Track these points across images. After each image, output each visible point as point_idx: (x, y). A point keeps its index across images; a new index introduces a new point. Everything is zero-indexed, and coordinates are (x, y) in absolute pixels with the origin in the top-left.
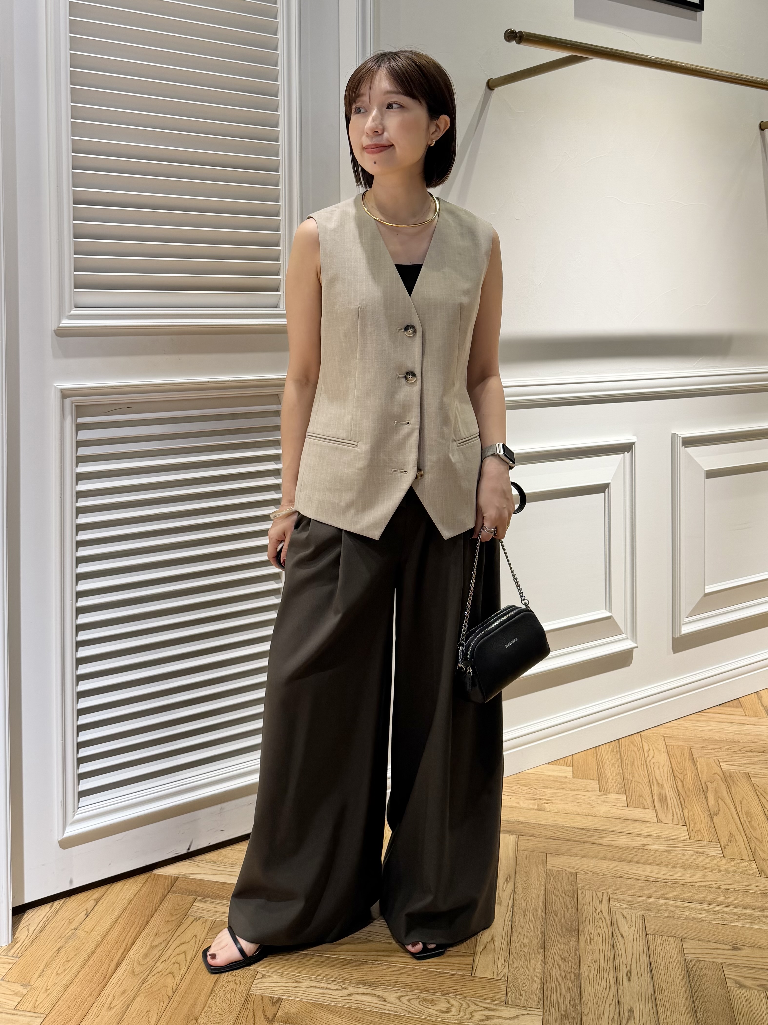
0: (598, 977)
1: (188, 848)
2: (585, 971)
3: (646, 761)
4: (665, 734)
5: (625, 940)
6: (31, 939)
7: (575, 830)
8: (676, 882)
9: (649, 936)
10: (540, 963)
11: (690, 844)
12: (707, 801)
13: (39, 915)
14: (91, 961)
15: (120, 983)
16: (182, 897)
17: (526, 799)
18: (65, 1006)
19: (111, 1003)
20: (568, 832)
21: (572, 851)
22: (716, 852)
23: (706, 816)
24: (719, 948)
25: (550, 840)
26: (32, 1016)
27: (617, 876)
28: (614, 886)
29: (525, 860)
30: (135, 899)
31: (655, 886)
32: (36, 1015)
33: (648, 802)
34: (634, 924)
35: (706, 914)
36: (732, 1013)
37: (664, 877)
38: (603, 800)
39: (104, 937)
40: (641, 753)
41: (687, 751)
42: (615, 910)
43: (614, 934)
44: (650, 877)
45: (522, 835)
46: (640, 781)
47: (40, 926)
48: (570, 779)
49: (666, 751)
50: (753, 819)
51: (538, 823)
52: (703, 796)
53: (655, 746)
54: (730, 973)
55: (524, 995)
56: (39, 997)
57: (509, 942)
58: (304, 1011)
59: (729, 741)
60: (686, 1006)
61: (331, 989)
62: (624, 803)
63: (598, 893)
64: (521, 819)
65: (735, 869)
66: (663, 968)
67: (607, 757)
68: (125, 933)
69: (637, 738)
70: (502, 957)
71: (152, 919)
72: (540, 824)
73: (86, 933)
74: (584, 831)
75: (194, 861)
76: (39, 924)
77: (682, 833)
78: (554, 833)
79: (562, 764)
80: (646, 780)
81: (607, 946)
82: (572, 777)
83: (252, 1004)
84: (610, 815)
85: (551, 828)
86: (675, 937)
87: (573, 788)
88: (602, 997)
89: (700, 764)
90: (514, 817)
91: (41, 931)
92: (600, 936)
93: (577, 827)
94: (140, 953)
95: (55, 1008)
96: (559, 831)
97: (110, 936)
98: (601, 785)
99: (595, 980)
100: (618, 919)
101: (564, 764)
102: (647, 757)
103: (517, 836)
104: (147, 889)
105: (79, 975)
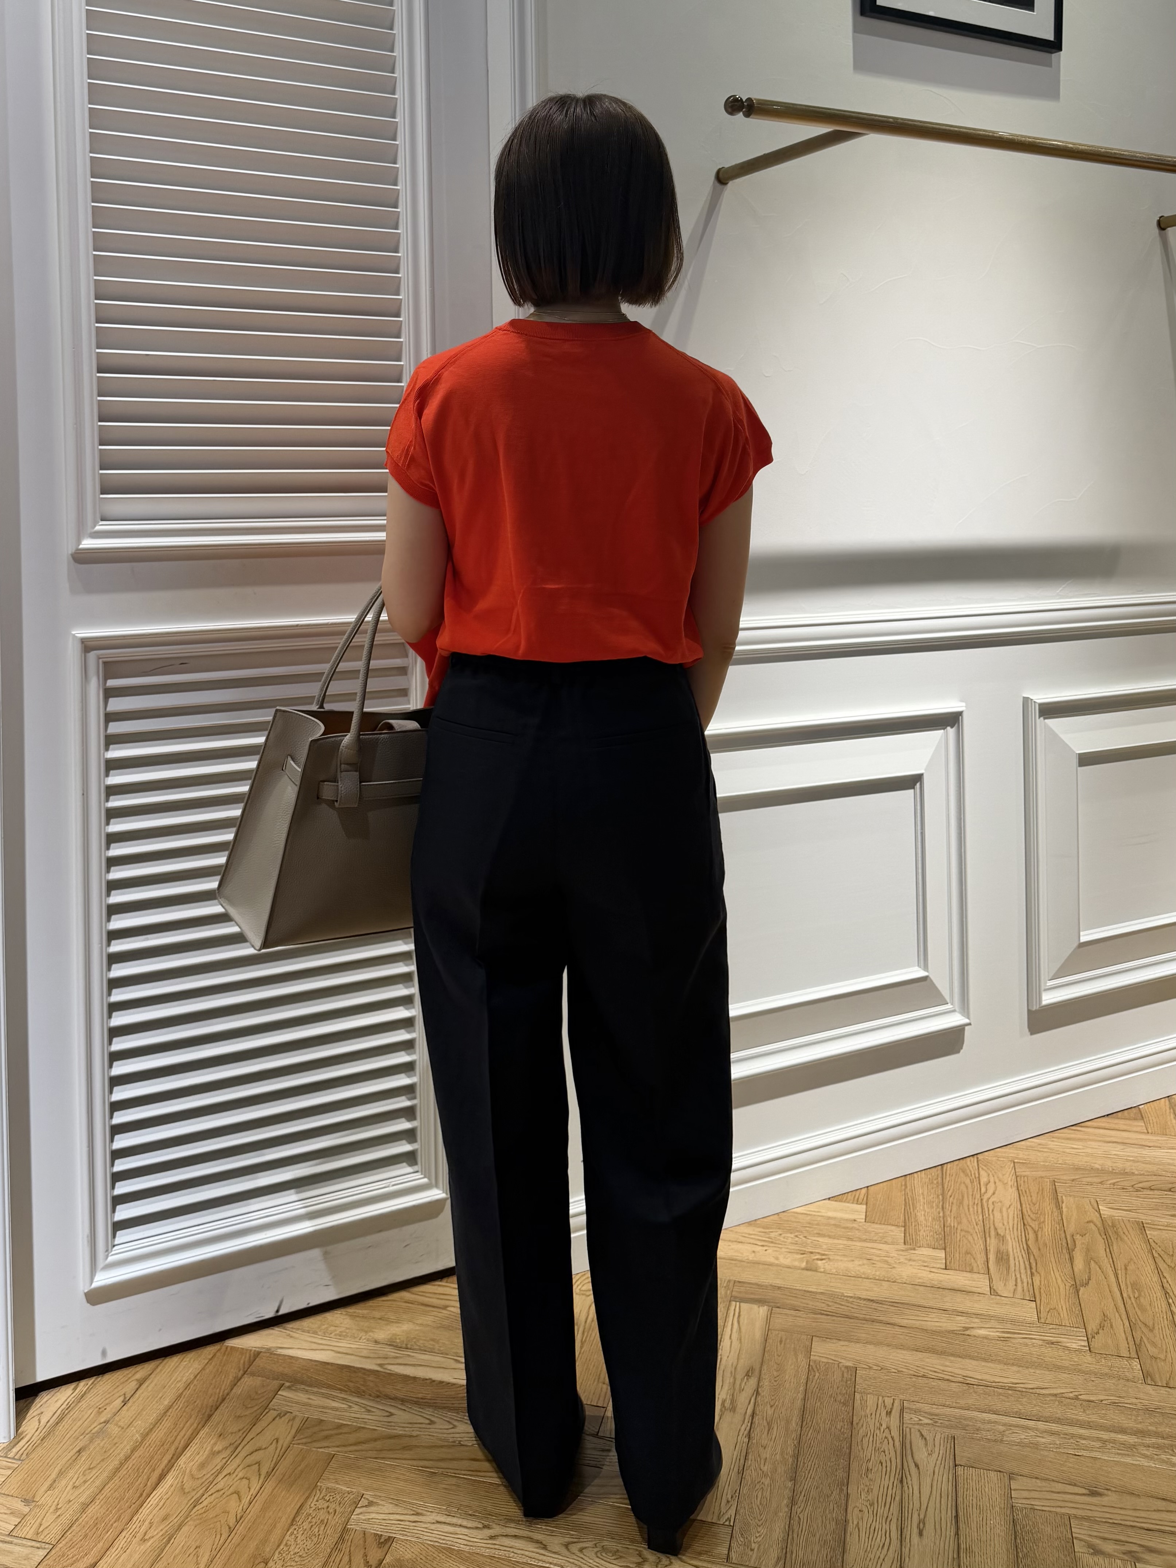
0: (873, 1528)
1: (276, 1309)
2: (853, 1517)
3: (982, 1200)
4: (1017, 1158)
5: (921, 1473)
6: (43, 1434)
7: (861, 1302)
8: (1012, 1387)
9: (959, 1469)
10: (785, 1502)
11: (1039, 1329)
12: (1072, 1264)
13: (56, 1399)
14: (123, 1470)
15: (161, 1504)
16: (263, 1381)
17: (790, 1252)
18: (80, 1534)
19: (145, 1534)
20: (849, 1305)
21: (853, 1334)
22: (1077, 1343)
23: (1068, 1288)
24: (1067, 1491)
25: (819, 1316)
26: (32, 1547)
27: (919, 1375)
28: (913, 1389)
29: (779, 1344)
30: (195, 1382)
31: (976, 1393)
32: (38, 1545)
33: (978, 1263)
34: (937, 1449)
35: (1051, 1439)
37: (993, 1379)
38: (908, 1257)
39: (145, 1436)
40: (976, 1188)
41: (1048, 1186)
43: (905, 1463)
44: (971, 1377)
45: (778, 1307)
46: (970, 1230)
47: (56, 1416)
48: (860, 1224)
49: (1016, 1184)
50: (1143, 1294)
51: (804, 1289)
52: (1067, 1256)
53: (998, 1177)
54: (1083, 1532)
55: (756, 1549)
56: (45, 1519)
57: (741, 1468)
58: (424, 1558)
59: (1117, 1171)
61: (466, 1527)
62: (942, 1263)
63: (886, 1399)
64: (778, 1282)
65: (1106, 1370)
66: (975, 1519)
67: (923, 1191)
68: (175, 1431)
69: (972, 1164)
70: (729, 1491)
71: (216, 1413)
72: (808, 1292)
73: (120, 1429)
74: (874, 1304)
75: (286, 1330)
76: (55, 1413)
77: (1028, 1312)
78: (828, 1305)
79: (850, 1200)
80: (979, 1228)
81: (892, 1481)
82: (864, 1220)
83: (349, 1543)
84: (917, 1281)
85: (822, 1297)
86: (1000, 1471)
87: (864, 1237)
88: (876, 1559)
89: (1067, 1207)
90: (768, 1278)
91: (57, 1423)
92: (882, 1465)
93: (864, 1297)
94: (195, 1461)
95: (66, 1536)
96: (836, 1303)
97: (155, 1434)
98: (908, 1235)
99: (868, 1532)
100: (913, 1441)
101: (853, 1201)
102: (985, 1193)
103: (771, 1308)
104: (214, 1368)
105: (105, 1489)
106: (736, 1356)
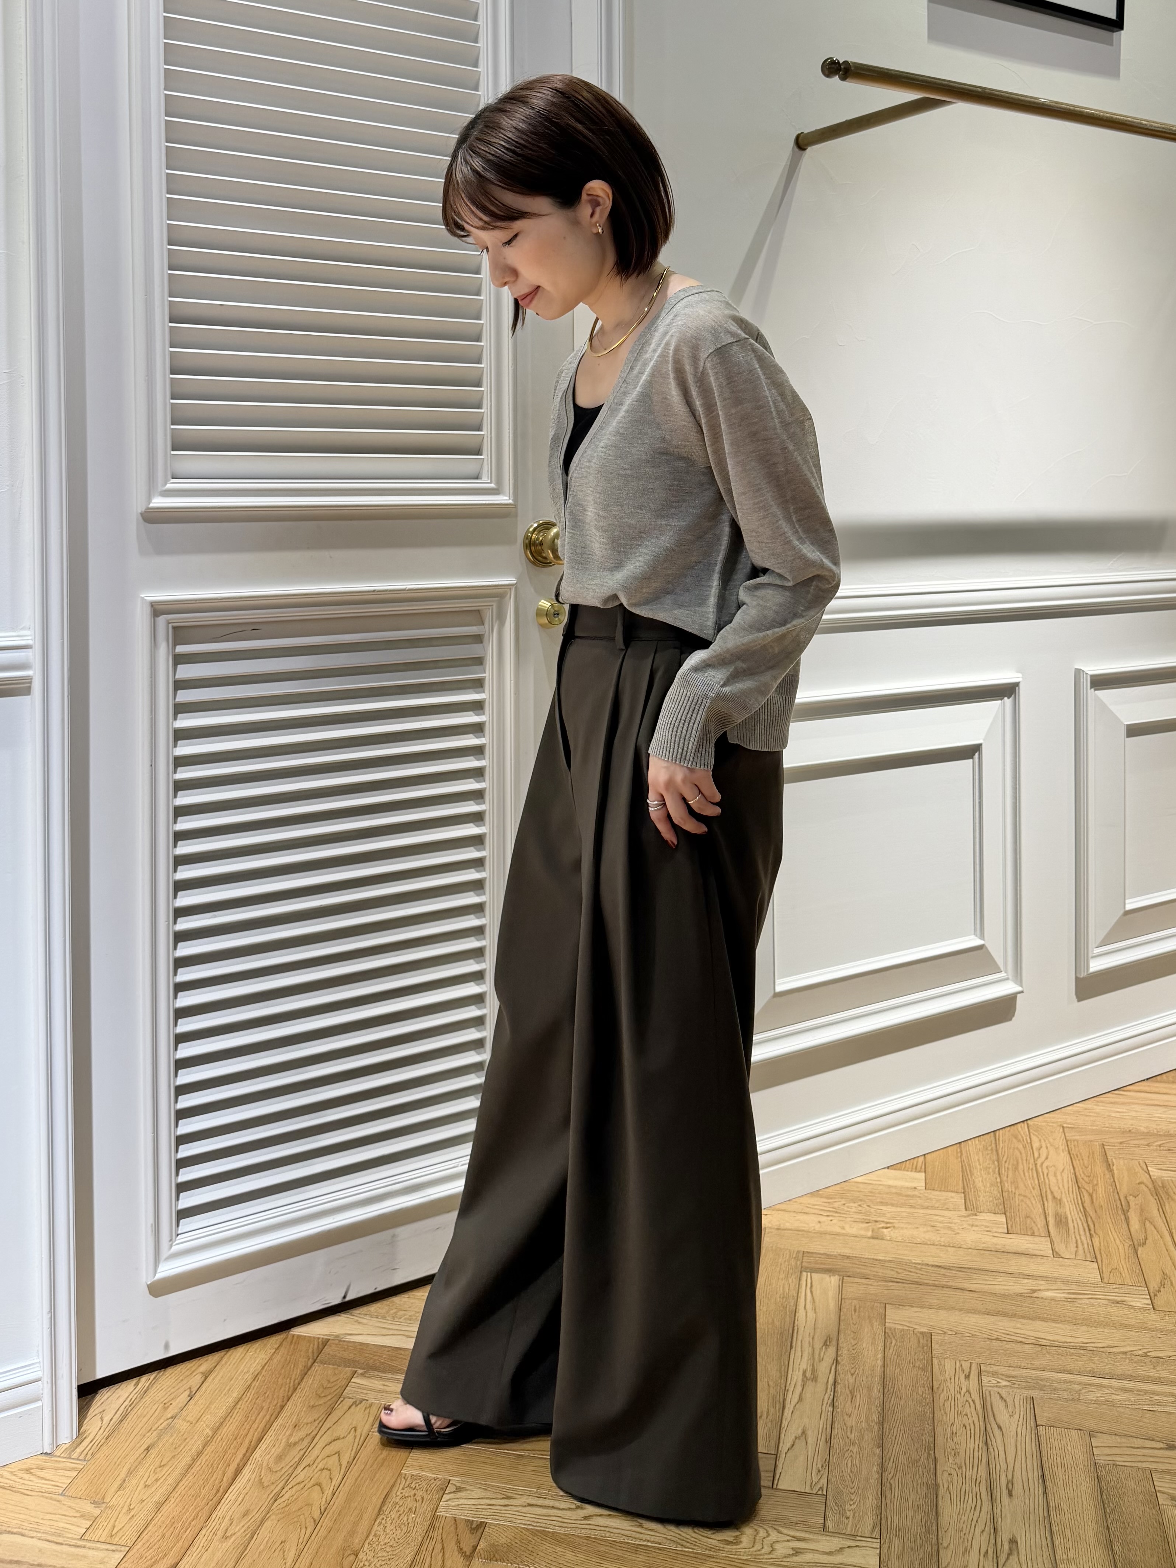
0: (963, 1491)
1: (343, 1295)
2: (943, 1479)
3: (1036, 1165)
4: (1065, 1123)
5: (1004, 1433)
6: (106, 1433)
7: (929, 1268)
8: (1081, 1346)
9: (1040, 1428)
10: (875, 1469)
11: (1102, 1289)
12: (1128, 1225)
13: (118, 1396)
14: (196, 1466)
15: (240, 1499)
16: (335, 1369)
17: (855, 1222)
18: (157, 1535)
19: (227, 1530)
20: (918, 1271)
21: (924, 1300)
22: (1141, 1301)
23: (1126, 1247)
24: (1146, 1446)
25: (891, 1284)
26: (107, 1550)
27: (992, 1338)
28: (988, 1352)
29: (853, 1313)
30: (264, 1373)
31: (1049, 1353)
32: (113, 1548)
33: (1039, 1226)
34: (1017, 1411)
35: (1125, 1396)
36: (1167, 1545)
37: (1063, 1339)
38: (970, 1223)
39: (216, 1430)
40: (1029, 1153)
41: (1098, 1148)
42: (990, 1389)
43: (988, 1426)
44: (1042, 1339)
45: (849, 1276)
46: (1027, 1195)
47: (120, 1412)
48: (922, 1192)
49: (1066, 1149)
51: (872, 1257)
52: (1123, 1217)
53: (1050, 1142)
54: (1163, 1484)
55: (851, 1517)
56: (118, 1520)
57: (828, 1437)
59: (1161, 1133)
60: (1096, 1535)
61: (559, 1509)
62: (1004, 1228)
63: (963, 1363)
64: (846, 1251)
65: (1171, 1327)
66: (1060, 1477)
67: (978, 1158)
68: (247, 1424)
69: (1023, 1129)
70: (819, 1460)
71: (289, 1402)
72: (877, 1260)
73: (189, 1424)
74: (942, 1270)
75: (353, 1316)
76: (118, 1410)
77: (1090, 1272)
78: (897, 1272)
79: (909, 1168)
80: (1036, 1192)
81: (977, 1443)
82: (924, 1188)
83: (440, 1530)
84: (982, 1246)
85: (892, 1265)
86: (1080, 1430)
87: (926, 1204)
88: (970, 1521)
89: (1118, 1169)
90: (835, 1248)
91: (121, 1421)
92: (966, 1429)
93: (935, 1264)
94: (271, 1454)
95: (141, 1537)
96: (904, 1270)
97: (226, 1428)
98: (968, 1200)
99: (959, 1495)
100: (993, 1401)
101: (912, 1168)
102: (1039, 1157)
103: (841, 1277)
104: (282, 1357)
105: (178, 1487)
106: (813, 1325)
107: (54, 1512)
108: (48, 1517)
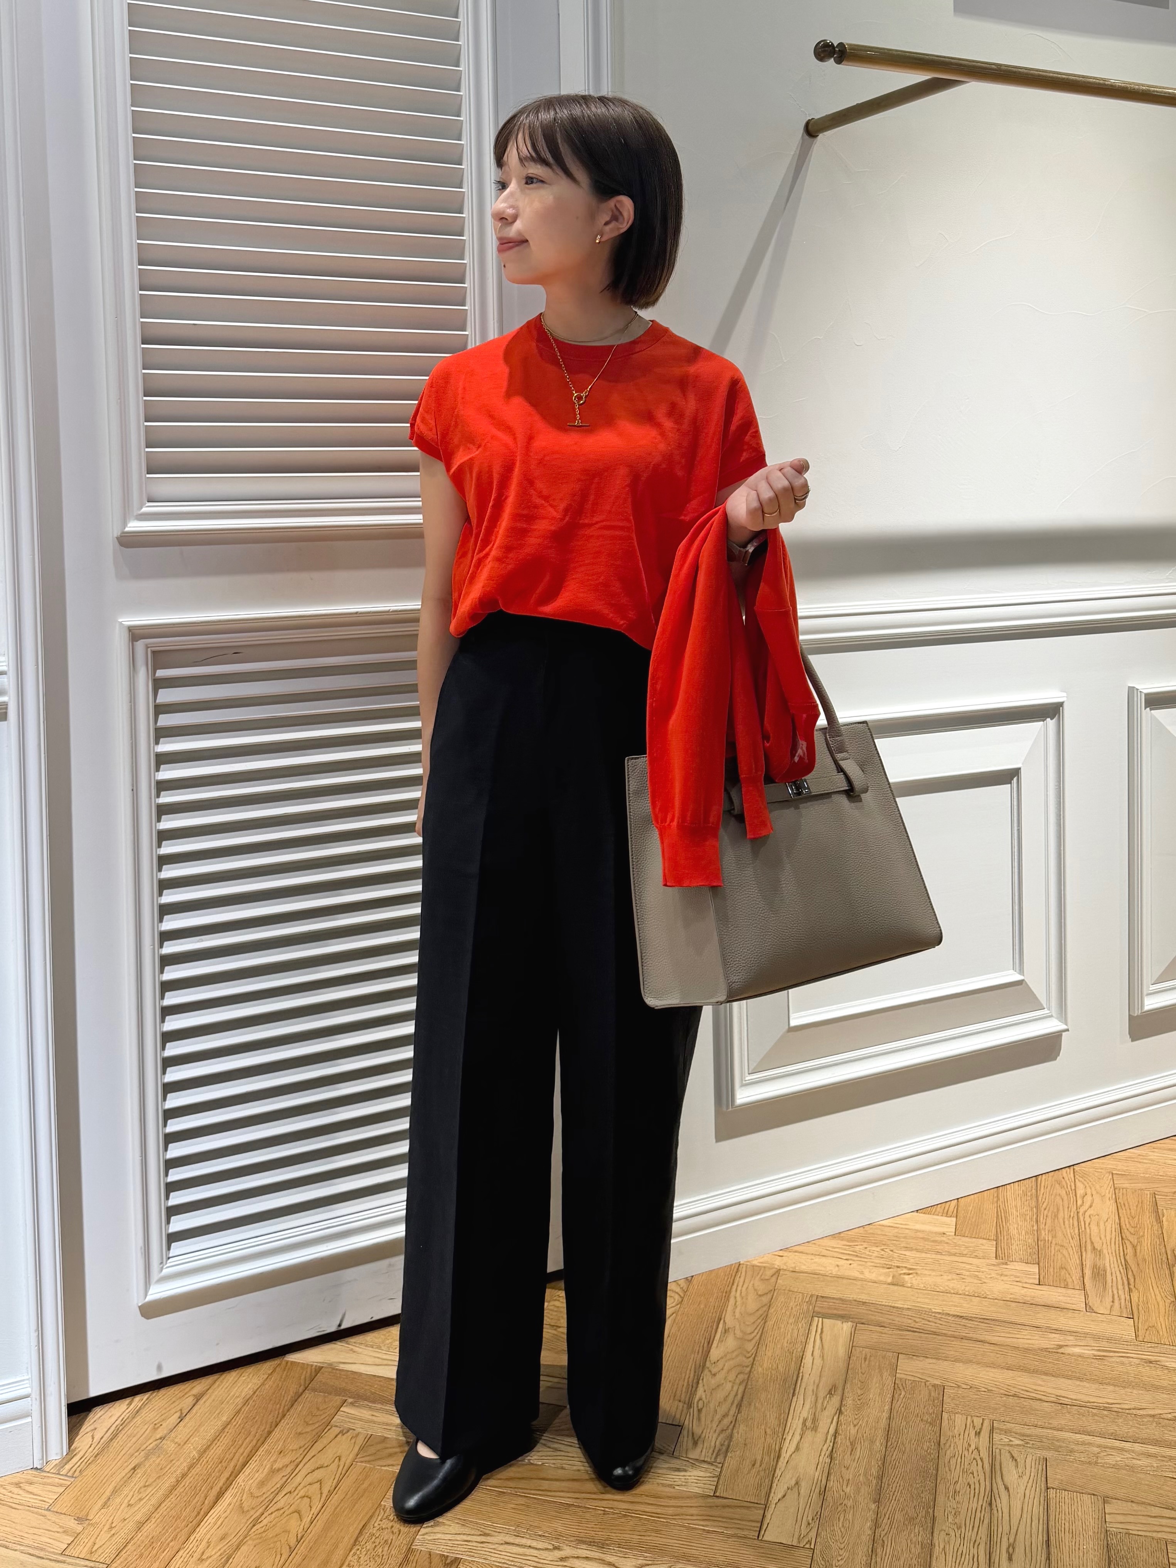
0: (960, 1552)
1: (338, 1323)
2: (939, 1539)
3: (1078, 1213)
4: (1116, 1170)
5: (1011, 1495)
6: (96, 1452)
8: (1106, 1407)
9: (1052, 1493)
10: (869, 1524)
11: (1136, 1347)
12: (1172, 1281)
13: (110, 1414)
14: (179, 1488)
15: (219, 1523)
16: (325, 1397)
17: (875, 1267)
18: (135, 1554)
19: (203, 1553)
20: (937, 1321)
21: (941, 1351)
23: (1167, 1305)
24: (1164, 1515)
25: (906, 1333)
27: (1009, 1394)
28: (1004, 1408)
29: (863, 1361)
30: (254, 1398)
31: (1069, 1413)
33: (1074, 1278)
34: (1028, 1471)
35: (1148, 1461)
37: (1087, 1399)
38: (1000, 1272)
39: (203, 1452)
40: (1072, 1200)
41: (1147, 1198)
43: (994, 1485)
44: (1063, 1397)
45: (863, 1324)
46: (1065, 1244)
47: (110, 1431)
48: (950, 1238)
49: (1114, 1196)
51: (890, 1304)
52: (1167, 1272)
53: (1095, 1189)
56: (99, 1538)
57: (823, 1489)
61: (536, 1549)
62: (1035, 1278)
63: (975, 1419)
64: (863, 1297)
66: (1067, 1544)
67: (1015, 1202)
68: (234, 1448)
69: (1068, 1174)
70: (810, 1513)
71: (276, 1429)
72: (894, 1307)
73: (177, 1445)
74: (964, 1321)
75: (349, 1344)
76: (109, 1428)
77: (1125, 1329)
78: (915, 1321)
79: (939, 1212)
80: (1075, 1243)
81: (980, 1504)
82: (954, 1234)
83: (414, 1564)
84: (1008, 1297)
85: (910, 1313)
86: (1094, 1495)
87: (953, 1251)
89: (1167, 1220)
90: (852, 1293)
91: (112, 1440)
92: (970, 1488)
93: (956, 1313)
94: (254, 1479)
95: (121, 1555)
96: (923, 1319)
97: (212, 1451)
98: (1000, 1248)
99: (954, 1557)
100: (1002, 1460)
101: (943, 1213)
102: (1081, 1206)
103: (855, 1324)
104: (274, 1383)
105: (161, 1508)
106: (819, 1374)
107: (38, 1526)
108: (32, 1531)
